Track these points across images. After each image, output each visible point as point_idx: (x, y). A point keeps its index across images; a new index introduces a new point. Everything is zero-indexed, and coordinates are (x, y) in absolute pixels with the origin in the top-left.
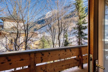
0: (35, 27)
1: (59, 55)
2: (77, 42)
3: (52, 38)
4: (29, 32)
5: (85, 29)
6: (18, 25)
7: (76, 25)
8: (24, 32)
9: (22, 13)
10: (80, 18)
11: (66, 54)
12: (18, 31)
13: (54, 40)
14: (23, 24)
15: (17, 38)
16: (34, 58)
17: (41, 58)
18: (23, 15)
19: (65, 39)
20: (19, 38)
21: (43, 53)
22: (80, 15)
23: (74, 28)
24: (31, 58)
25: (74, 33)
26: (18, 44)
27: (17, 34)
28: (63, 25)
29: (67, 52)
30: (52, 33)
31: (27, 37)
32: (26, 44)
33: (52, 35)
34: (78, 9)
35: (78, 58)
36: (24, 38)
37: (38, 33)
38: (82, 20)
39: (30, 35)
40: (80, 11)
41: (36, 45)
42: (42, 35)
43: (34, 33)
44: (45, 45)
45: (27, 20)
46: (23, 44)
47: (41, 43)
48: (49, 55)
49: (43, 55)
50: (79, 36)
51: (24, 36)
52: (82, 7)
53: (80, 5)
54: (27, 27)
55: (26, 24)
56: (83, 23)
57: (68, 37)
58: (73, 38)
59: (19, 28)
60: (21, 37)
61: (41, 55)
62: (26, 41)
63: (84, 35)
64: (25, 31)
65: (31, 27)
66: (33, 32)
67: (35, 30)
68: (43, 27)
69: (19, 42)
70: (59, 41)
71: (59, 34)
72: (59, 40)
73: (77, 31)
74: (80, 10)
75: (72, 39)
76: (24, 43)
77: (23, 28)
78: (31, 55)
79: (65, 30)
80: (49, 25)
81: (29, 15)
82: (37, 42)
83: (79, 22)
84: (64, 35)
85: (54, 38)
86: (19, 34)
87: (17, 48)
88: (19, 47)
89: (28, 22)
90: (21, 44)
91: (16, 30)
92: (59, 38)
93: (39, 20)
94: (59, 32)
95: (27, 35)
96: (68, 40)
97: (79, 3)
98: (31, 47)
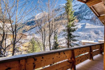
0: (23, 29)
1: (53, 58)
2: (66, 44)
3: (43, 39)
4: (17, 34)
5: (74, 32)
6: (3, 26)
7: (66, 27)
8: (12, 34)
9: (9, 12)
10: (69, 21)
11: (60, 57)
12: (4, 33)
13: (44, 42)
14: (10, 25)
15: (3, 40)
16: (25, 65)
17: (34, 63)
18: (11, 15)
19: (55, 40)
20: (5, 39)
21: (35, 58)
22: (70, 18)
23: (64, 30)
24: (21, 65)
25: (64, 35)
26: (4, 46)
27: (3, 36)
28: (53, 27)
29: (61, 55)
30: (43, 35)
31: (15, 39)
32: (14, 47)
33: (43, 37)
34: (68, 12)
35: (71, 60)
36: (11, 39)
37: (27, 34)
38: (71, 23)
39: (18, 36)
40: (70, 15)
41: (25, 47)
42: (32, 37)
43: (23, 35)
44: (35, 47)
45: (15, 21)
46: (11, 47)
47: (31, 44)
48: (42, 59)
49: (35, 60)
50: (68, 38)
51: (11, 38)
52: (71, 11)
53: (70, 8)
54: (16, 28)
55: (14, 24)
56: (71, 26)
57: (58, 39)
58: (63, 40)
59: (5, 29)
60: (8, 39)
61: (34, 60)
62: (14, 44)
63: (72, 37)
64: (13, 32)
65: (19, 29)
66: (21, 34)
67: (24, 31)
68: (32, 28)
69: (5, 44)
70: (50, 43)
71: (50, 36)
72: (49, 41)
73: (66, 33)
74: (70, 13)
75: (61, 41)
76: (11, 45)
77: (11, 29)
78: (21, 61)
79: (56, 32)
80: (40, 26)
81: (17, 15)
82: (27, 44)
83: (68, 24)
84: (54, 37)
85: (45, 40)
86: (5, 36)
87: (3, 51)
88: (5, 50)
89: (16, 22)
90: (8, 47)
91: (2, 31)
92: (49, 40)
93: (29, 21)
94: (50, 34)
95: (16, 37)
96: (58, 41)
97: (68, 7)
98: (20, 50)
